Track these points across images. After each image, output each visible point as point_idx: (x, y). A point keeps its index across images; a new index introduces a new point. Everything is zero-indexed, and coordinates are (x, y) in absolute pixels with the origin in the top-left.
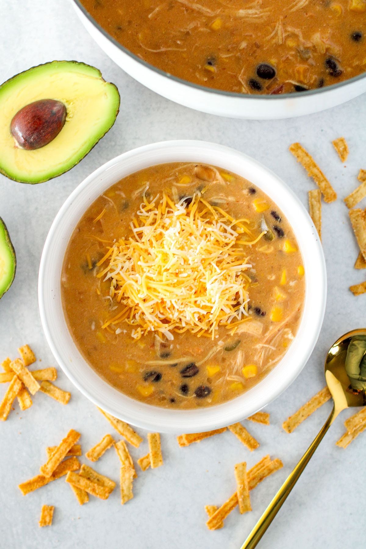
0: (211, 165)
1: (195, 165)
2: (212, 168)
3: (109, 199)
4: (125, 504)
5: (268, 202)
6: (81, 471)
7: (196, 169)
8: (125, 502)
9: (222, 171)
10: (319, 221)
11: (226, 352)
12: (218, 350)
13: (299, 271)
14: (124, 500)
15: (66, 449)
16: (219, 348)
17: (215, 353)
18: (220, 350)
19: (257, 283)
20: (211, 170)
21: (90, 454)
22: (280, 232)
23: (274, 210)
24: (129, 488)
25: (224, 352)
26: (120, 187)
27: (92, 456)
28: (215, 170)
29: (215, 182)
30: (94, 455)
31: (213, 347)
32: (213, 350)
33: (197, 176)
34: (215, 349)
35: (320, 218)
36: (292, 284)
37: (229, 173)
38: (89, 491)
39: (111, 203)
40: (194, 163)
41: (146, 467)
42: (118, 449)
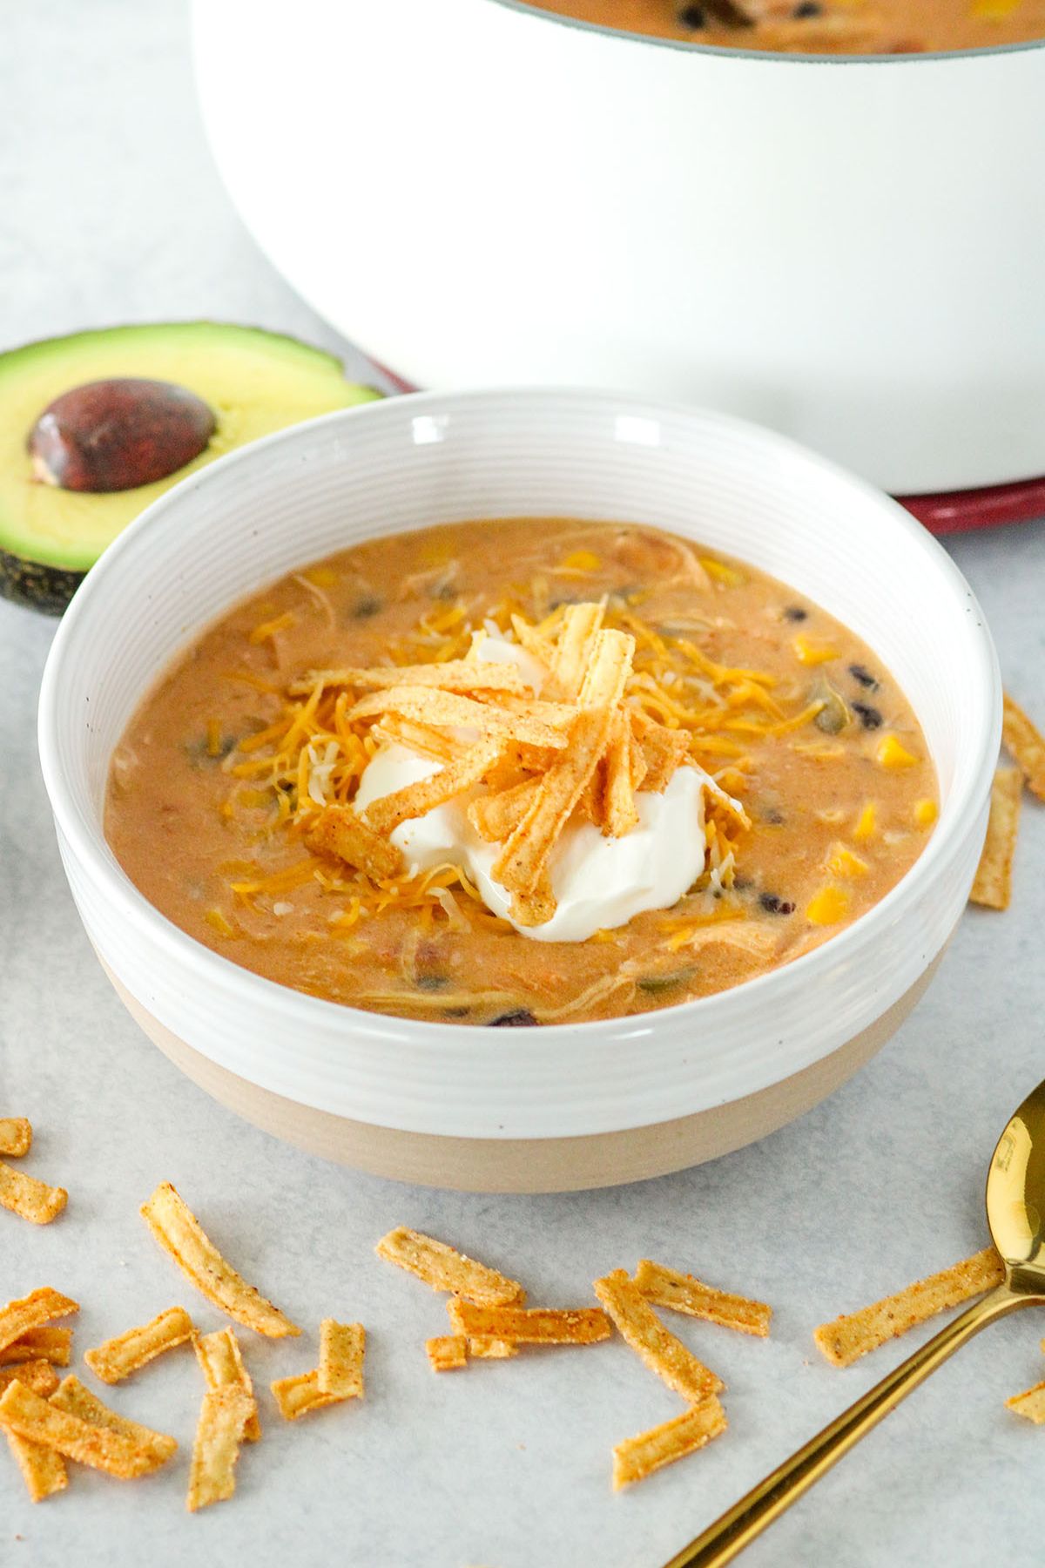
0: (670, 535)
1: (617, 530)
2: (672, 542)
3: (315, 589)
4: (198, 1510)
5: (844, 638)
6: (59, 1395)
7: (621, 541)
8: (201, 1503)
9: (705, 555)
10: (1009, 839)
11: (643, 993)
12: (615, 986)
13: (920, 808)
14: (197, 1497)
15: (16, 1327)
16: (620, 980)
17: (605, 995)
18: (623, 986)
19: (780, 825)
20: (669, 548)
21: (103, 1355)
22: (870, 719)
23: (861, 662)
24: (222, 1458)
25: (638, 991)
26: (357, 563)
27: (106, 1360)
28: (683, 549)
29: (676, 579)
30: (114, 1358)
31: (602, 974)
32: (601, 986)
33: (622, 558)
34: (607, 981)
35: (1012, 833)
36: (891, 838)
37: (727, 563)
38: (75, 1450)
39: (318, 598)
40: (616, 524)
41: (301, 1407)
42: (205, 1355)
